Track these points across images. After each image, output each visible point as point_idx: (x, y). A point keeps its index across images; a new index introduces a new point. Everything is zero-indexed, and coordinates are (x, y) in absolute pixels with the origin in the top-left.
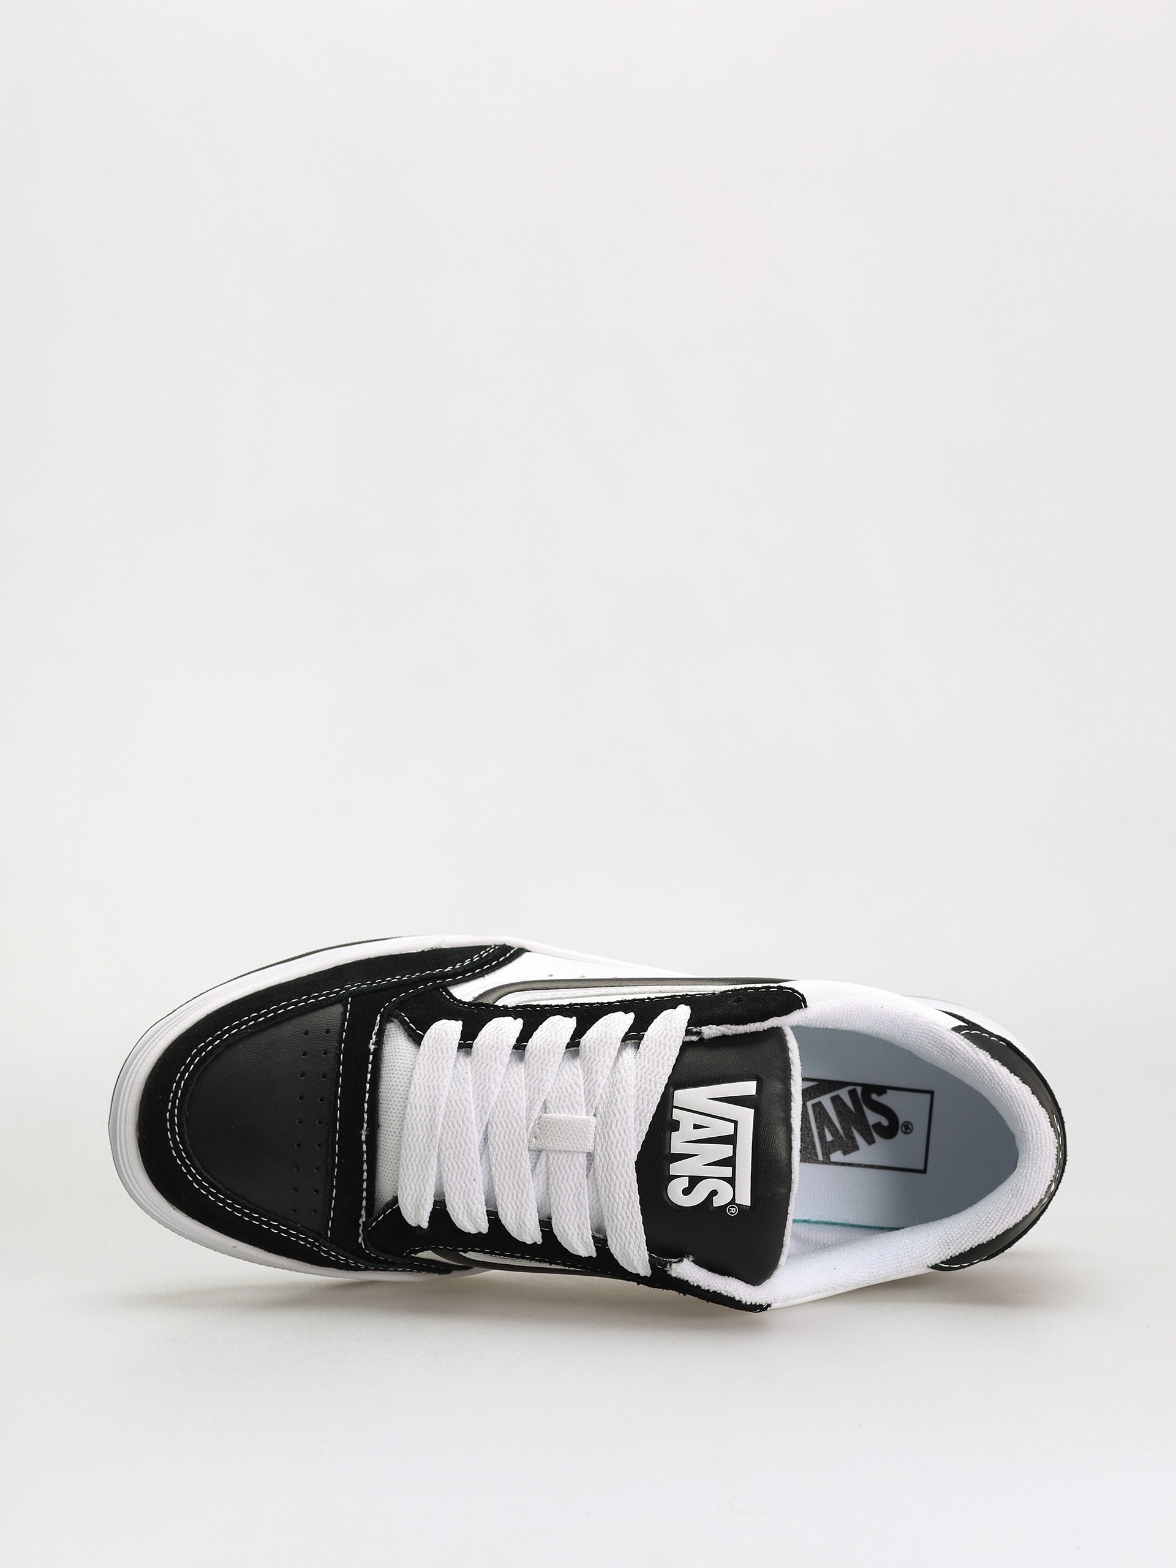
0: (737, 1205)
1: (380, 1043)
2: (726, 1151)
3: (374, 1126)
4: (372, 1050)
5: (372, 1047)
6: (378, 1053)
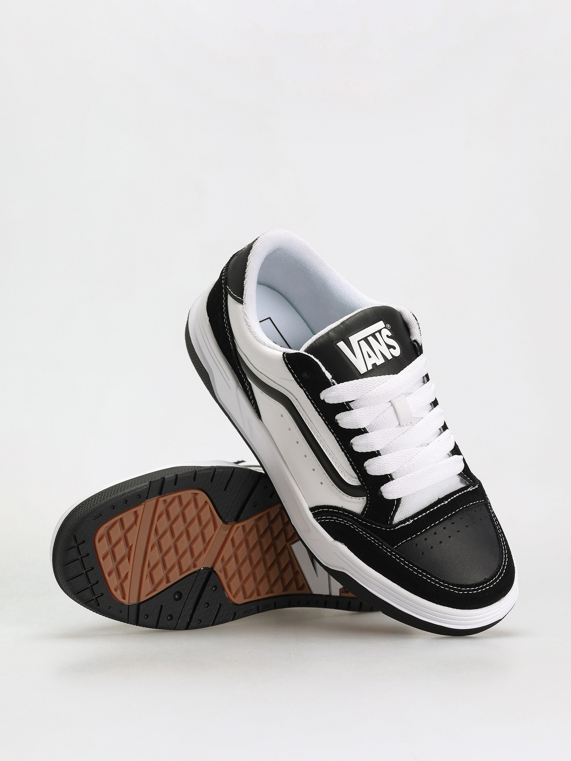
0: (385, 326)
1: (407, 519)
2: (371, 339)
3: (440, 501)
4: (412, 520)
5: (411, 521)
6: (412, 517)
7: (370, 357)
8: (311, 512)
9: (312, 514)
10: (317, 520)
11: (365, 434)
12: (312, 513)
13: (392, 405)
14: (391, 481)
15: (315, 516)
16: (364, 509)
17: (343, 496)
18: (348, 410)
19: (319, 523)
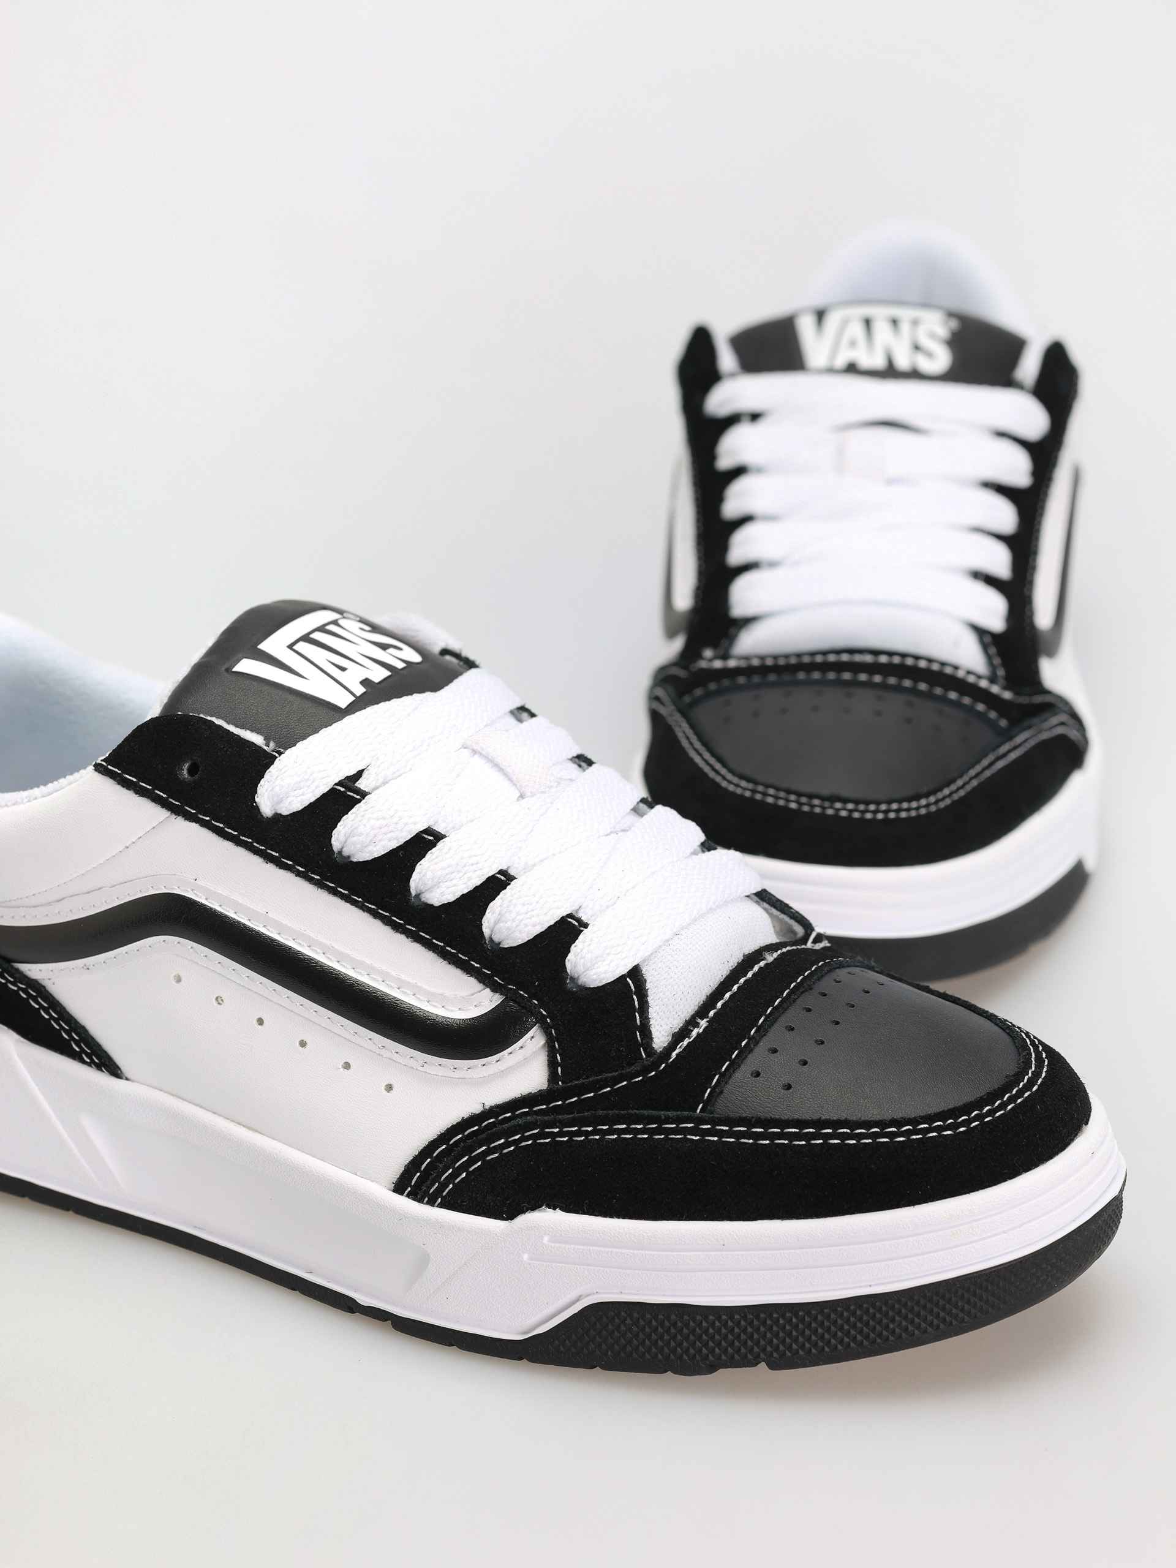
7: (343, 669)
8: (401, 1193)
9: (407, 1199)
10: (431, 1203)
11: (440, 845)
12: (408, 1196)
13: (474, 752)
14: (582, 931)
15: (417, 1195)
16: (552, 1064)
17: (470, 1074)
18: (359, 801)
19: (441, 1206)
